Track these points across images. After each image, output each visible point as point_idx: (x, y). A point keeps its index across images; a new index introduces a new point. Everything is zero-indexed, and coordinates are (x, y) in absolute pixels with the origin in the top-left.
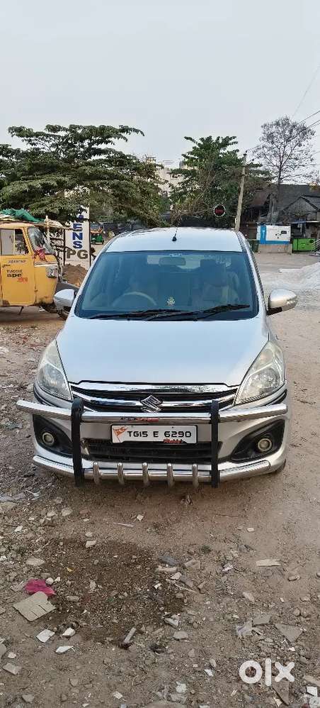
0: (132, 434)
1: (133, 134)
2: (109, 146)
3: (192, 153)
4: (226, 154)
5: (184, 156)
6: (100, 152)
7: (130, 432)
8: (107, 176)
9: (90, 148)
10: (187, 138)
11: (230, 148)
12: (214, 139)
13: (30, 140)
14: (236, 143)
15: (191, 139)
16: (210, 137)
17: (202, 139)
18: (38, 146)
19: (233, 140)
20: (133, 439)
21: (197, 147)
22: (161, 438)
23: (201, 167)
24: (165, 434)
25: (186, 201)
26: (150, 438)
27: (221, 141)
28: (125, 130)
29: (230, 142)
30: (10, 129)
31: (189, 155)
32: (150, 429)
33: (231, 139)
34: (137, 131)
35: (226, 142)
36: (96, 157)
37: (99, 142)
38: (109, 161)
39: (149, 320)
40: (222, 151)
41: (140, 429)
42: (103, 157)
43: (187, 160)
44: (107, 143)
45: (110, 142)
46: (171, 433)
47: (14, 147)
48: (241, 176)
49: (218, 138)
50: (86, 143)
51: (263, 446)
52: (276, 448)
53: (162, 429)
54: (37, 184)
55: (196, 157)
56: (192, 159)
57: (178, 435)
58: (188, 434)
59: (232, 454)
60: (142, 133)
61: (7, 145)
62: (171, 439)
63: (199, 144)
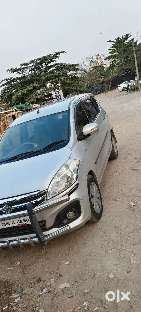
0: (3, 225)
1: (62, 53)
2: (54, 63)
3: (112, 47)
4: (128, 42)
5: (109, 49)
6: (52, 66)
7: (2, 224)
8: (53, 78)
9: (47, 66)
10: (108, 41)
11: (129, 39)
12: (121, 37)
13: (19, 72)
14: (131, 36)
15: (110, 41)
16: (119, 37)
17: (116, 39)
18: (24, 73)
19: (130, 35)
20: (4, 227)
21: (114, 43)
22: (16, 224)
23: (118, 52)
24: (17, 222)
25: (115, 70)
26: (11, 225)
27: (124, 37)
28: (58, 53)
29: (129, 36)
30: (7, 71)
31: (112, 49)
32: (10, 221)
33: (129, 35)
34: (63, 52)
35: (127, 37)
36: (51, 69)
37: (49, 63)
38: (56, 69)
39: (16, 161)
40: (126, 42)
41: (6, 222)
42: (54, 68)
43: (111, 51)
44: (53, 61)
45: (54, 61)
46: (20, 221)
47: (15, 77)
48: (133, 51)
49: (123, 36)
50: (44, 65)
51: (70, 216)
52: (78, 215)
53: (15, 220)
54: (24, 91)
55: (115, 48)
56: (113, 49)
57: (23, 221)
58: (27, 220)
59: (54, 224)
60: (65, 52)
61: (12, 77)
62: (21, 224)
63: (115, 42)
